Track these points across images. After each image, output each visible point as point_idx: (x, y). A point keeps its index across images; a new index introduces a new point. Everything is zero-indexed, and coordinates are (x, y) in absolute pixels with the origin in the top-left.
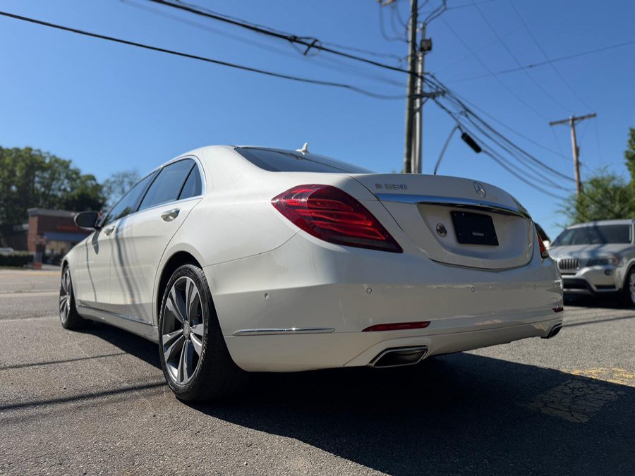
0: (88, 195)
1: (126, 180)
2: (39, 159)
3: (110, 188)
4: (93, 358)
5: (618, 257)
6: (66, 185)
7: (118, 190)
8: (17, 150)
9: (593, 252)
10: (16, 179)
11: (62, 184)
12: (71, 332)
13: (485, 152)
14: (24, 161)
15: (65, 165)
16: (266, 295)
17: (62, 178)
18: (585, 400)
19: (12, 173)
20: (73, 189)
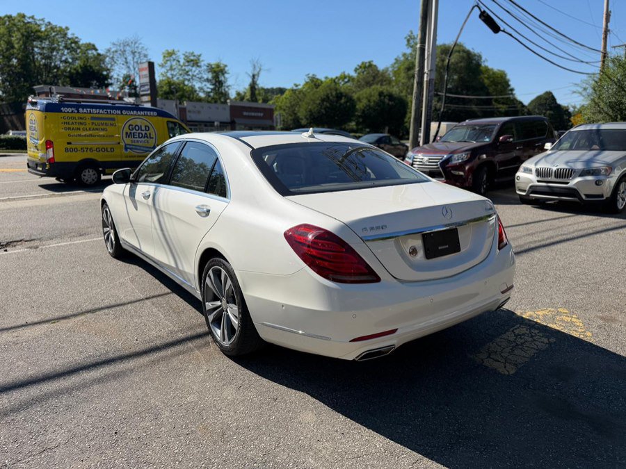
0: (91, 67)
1: (128, 48)
2: (35, 28)
3: (112, 58)
4: (147, 299)
5: (611, 167)
6: (67, 56)
7: (121, 61)
8: (10, 17)
9: (588, 162)
10: (15, 51)
11: (63, 54)
12: (120, 263)
13: (504, 31)
14: (19, 30)
15: (63, 32)
16: (283, 306)
17: (61, 48)
18: (521, 349)
19: (10, 45)
20: (74, 59)
